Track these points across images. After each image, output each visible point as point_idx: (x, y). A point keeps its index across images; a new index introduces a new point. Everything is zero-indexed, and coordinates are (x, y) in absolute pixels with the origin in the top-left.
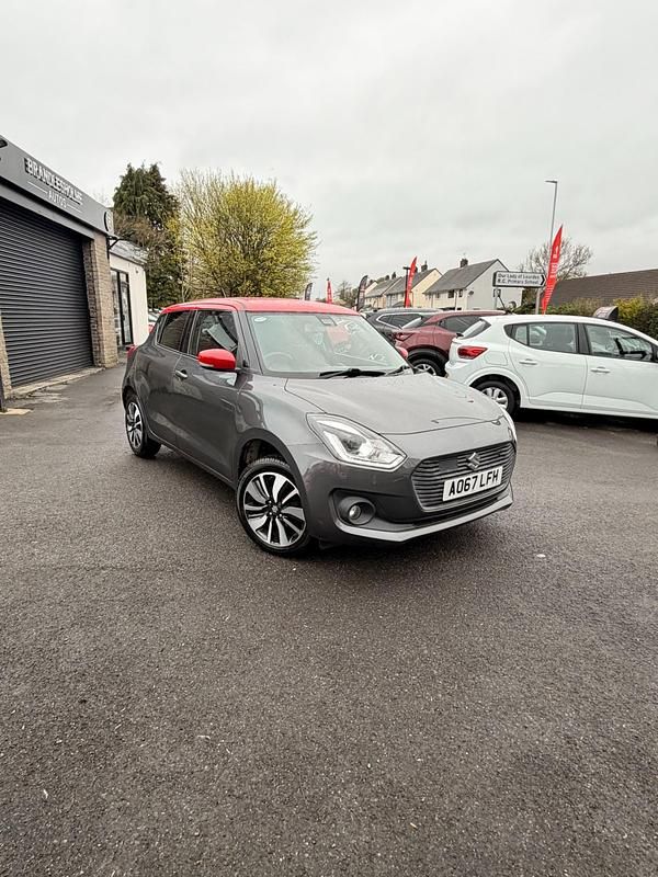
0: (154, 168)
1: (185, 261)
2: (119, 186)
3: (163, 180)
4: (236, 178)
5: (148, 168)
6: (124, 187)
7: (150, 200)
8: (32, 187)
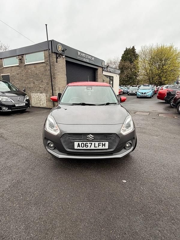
0: (133, 47)
1: (138, 72)
2: (123, 53)
3: (135, 50)
4: (158, 46)
5: (131, 47)
6: (124, 54)
7: (131, 56)
8: (78, 58)
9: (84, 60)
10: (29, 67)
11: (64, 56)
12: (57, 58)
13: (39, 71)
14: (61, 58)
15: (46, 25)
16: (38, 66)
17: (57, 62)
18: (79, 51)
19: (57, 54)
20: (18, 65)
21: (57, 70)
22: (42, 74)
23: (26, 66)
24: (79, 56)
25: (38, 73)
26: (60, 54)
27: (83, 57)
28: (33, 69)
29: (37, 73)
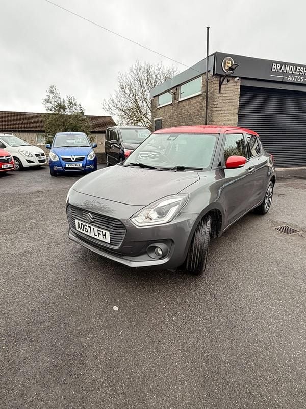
8: (274, 77)
9: (290, 79)
10: (183, 103)
11: (238, 78)
12: (221, 84)
13: (193, 109)
14: (229, 84)
15: (208, 28)
16: (193, 102)
17: (220, 92)
18: (277, 63)
19: (221, 76)
20: (171, 102)
21: (217, 106)
22: (197, 115)
23: (180, 103)
24: (277, 72)
25: (192, 113)
26: (228, 76)
27: (287, 74)
28: (186, 107)
29: (190, 114)
